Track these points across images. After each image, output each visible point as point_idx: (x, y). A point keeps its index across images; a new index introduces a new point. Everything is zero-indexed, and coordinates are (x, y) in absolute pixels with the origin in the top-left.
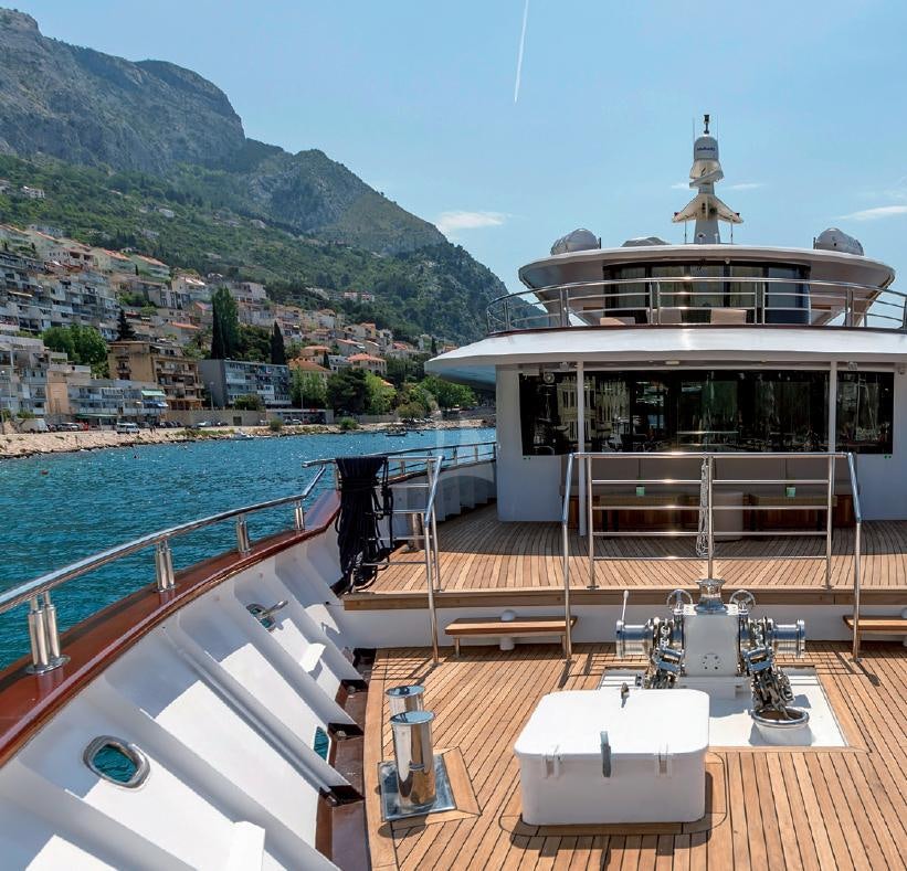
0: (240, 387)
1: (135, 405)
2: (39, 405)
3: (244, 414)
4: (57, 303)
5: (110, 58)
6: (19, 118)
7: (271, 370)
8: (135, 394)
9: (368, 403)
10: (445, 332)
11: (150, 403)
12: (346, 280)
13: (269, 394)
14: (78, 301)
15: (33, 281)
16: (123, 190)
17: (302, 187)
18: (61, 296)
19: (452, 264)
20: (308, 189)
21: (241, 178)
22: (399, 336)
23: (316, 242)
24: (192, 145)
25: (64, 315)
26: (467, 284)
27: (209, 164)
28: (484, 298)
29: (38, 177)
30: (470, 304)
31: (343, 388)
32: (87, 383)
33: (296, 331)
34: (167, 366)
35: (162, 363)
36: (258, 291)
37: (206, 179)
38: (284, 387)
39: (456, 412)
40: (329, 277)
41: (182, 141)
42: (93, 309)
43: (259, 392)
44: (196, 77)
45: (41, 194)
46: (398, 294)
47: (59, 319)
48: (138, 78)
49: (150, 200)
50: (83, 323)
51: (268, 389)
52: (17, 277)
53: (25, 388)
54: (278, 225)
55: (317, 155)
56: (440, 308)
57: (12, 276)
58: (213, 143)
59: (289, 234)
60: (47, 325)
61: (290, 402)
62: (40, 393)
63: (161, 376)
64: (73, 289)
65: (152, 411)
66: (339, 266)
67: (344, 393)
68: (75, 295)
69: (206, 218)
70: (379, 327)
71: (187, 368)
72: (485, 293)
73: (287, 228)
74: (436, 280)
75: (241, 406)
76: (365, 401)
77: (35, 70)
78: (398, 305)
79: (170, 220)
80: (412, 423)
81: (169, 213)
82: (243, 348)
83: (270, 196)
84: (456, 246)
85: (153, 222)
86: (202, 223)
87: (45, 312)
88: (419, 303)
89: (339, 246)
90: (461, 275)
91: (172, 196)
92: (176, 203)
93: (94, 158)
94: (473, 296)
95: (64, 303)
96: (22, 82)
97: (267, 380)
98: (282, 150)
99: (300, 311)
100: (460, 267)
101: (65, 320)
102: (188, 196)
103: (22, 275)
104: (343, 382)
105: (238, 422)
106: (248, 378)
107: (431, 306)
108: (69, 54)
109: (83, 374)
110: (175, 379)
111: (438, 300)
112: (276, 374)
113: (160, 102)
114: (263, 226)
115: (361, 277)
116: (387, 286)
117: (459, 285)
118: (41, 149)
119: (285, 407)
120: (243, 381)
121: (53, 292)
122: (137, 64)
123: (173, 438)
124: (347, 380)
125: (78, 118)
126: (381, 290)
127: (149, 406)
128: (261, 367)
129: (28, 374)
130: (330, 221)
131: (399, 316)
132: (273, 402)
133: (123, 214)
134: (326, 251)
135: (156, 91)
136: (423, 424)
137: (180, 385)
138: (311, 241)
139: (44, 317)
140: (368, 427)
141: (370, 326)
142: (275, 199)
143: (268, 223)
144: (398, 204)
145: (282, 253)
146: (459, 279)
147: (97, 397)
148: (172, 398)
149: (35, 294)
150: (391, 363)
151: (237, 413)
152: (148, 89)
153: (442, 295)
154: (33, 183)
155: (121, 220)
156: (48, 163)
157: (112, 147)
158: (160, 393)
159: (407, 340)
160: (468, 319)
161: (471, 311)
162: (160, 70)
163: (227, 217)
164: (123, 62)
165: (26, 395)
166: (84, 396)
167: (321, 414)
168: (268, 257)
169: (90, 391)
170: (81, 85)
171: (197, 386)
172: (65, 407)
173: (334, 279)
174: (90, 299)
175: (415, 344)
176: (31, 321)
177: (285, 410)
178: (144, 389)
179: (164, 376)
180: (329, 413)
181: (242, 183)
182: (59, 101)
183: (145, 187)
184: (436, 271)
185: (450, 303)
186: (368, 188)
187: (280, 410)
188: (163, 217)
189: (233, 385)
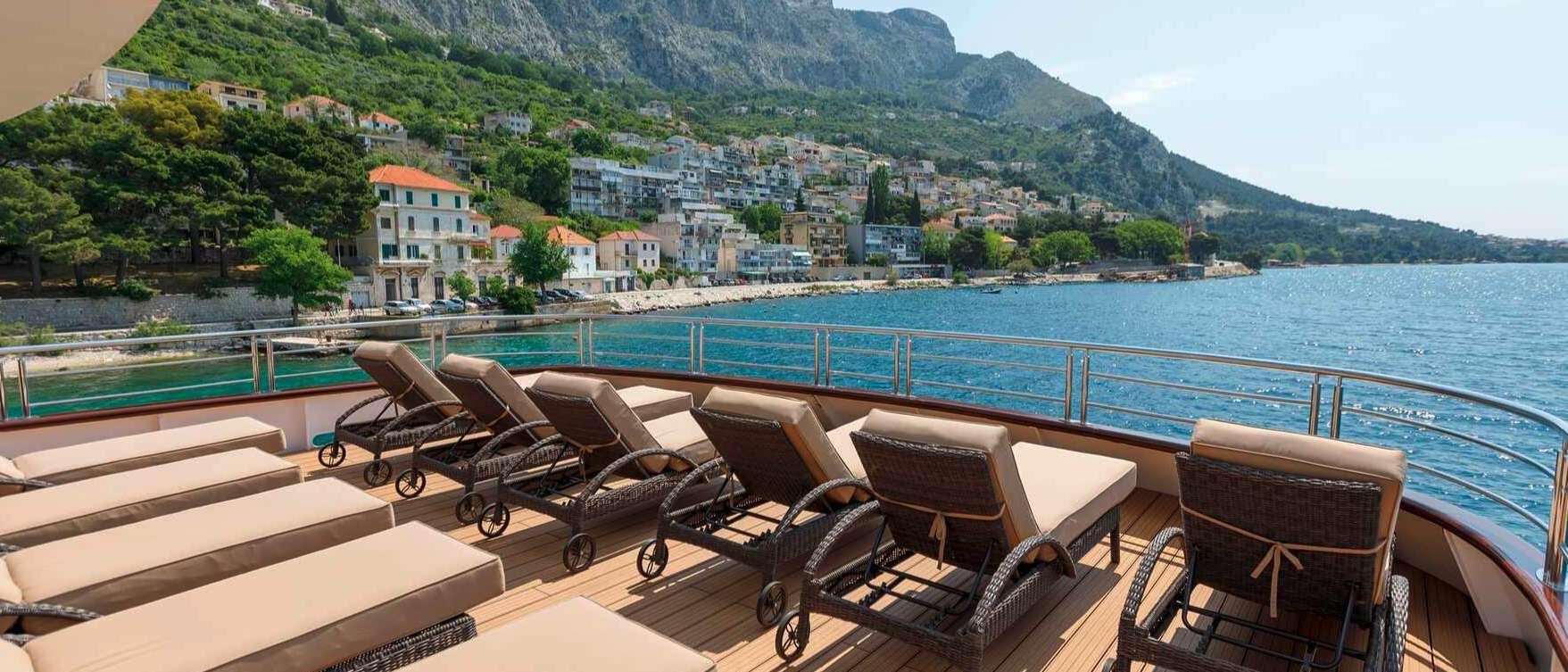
0: (878, 246)
1: (787, 265)
2: (713, 265)
3: (873, 270)
4: (760, 186)
5: (873, 13)
6: (812, 65)
7: (907, 230)
8: (788, 255)
9: (985, 260)
10: (1095, 190)
11: (798, 261)
12: (1014, 153)
13: (901, 252)
14: (774, 184)
15: (745, 172)
16: (866, 104)
17: (993, 83)
18: (763, 181)
19: (1108, 130)
20: (998, 83)
21: (947, 83)
22: (1043, 197)
23: (996, 124)
24: (919, 64)
25: (762, 195)
26: (1122, 146)
27: (928, 77)
28: (1137, 157)
29: (815, 102)
30: (1122, 163)
31: (962, 245)
32: (750, 247)
33: (948, 197)
34: (819, 231)
35: (815, 229)
36: (929, 167)
37: (924, 88)
38: (915, 246)
39: (1074, 266)
40: (1001, 151)
41: (912, 62)
42: (786, 189)
43: (892, 250)
44: (928, 14)
45: (814, 113)
46: (1057, 160)
47: (758, 198)
48: (888, 24)
49: (883, 107)
50: (776, 200)
51: (901, 247)
52: (735, 169)
53: (703, 253)
54: (970, 115)
55: (1008, 56)
56: (1092, 169)
57: (732, 169)
58: (933, 60)
59: (976, 121)
60: (749, 203)
61: (919, 259)
62: (715, 256)
63: (812, 239)
64: (772, 175)
65: (799, 268)
66: (1011, 142)
67: (962, 250)
68: (774, 180)
69: (916, 116)
70: (1026, 190)
71: (835, 232)
72: (1140, 153)
73: (975, 116)
74: (1093, 145)
75: (873, 263)
76: (983, 257)
77: (827, 32)
78: (1054, 169)
79: (892, 120)
80: (1022, 277)
81: (892, 115)
82: (891, 213)
83: (968, 93)
84: (1115, 113)
85: (880, 124)
86: (914, 121)
87: (750, 194)
88: (1074, 168)
89: (1013, 125)
90: (1117, 138)
91: (897, 103)
92: (899, 108)
93: (853, 84)
94: (1126, 156)
95: (765, 186)
96: (818, 41)
97: (901, 240)
98: (981, 56)
99: (958, 179)
100: (1117, 132)
101: (763, 198)
102: (908, 101)
103: (739, 167)
104: (962, 240)
105: (867, 276)
106: (885, 238)
107: (1084, 168)
108: (850, 18)
109: (751, 240)
110: (824, 242)
111: (1091, 162)
112: (909, 234)
113: (901, 37)
114: (956, 116)
115: (1027, 149)
116: (1047, 154)
117: (1114, 148)
118: (822, 83)
119: (915, 262)
120: (879, 242)
121: (758, 178)
122: (890, 14)
123: (801, 292)
124: (967, 238)
125: (846, 58)
126: (1042, 157)
127: (798, 264)
128: (897, 230)
129: (707, 240)
130: (1011, 107)
131: (1055, 179)
132: (903, 259)
133: (861, 120)
134: (1002, 131)
135: (900, 31)
136: (1033, 279)
137: (827, 246)
138: (991, 124)
139: (747, 197)
140: (979, 282)
141: (1018, 189)
142: (972, 95)
143: (962, 113)
144: (1071, 85)
145: (967, 136)
146: (1114, 142)
147: (756, 258)
148: (819, 257)
149: (745, 180)
150: (1022, 221)
151: (867, 269)
152: (894, 30)
153: (1095, 158)
154: (810, 106)
155: (859, 124)
156: (823, 92)
157: (863, 75)
158: (807, 254)
159: (1049, 199)
160: (1120, 178)
161: (1123, 170)
162: (905, 15)
163: (932, 113)
164: (882, 15)
165: (703, 258)
166: (747, 258)
167: (942, 269)
168: (955, 140)
169: (752, 253)
170: (853, 37)
171: (840, 246)
172: (733, 266)
173: (1005, 152)
174: (784, 182)
175: (1056, 203)
176: (739, 201)
177: (908, 266)
178: (796, 250)
179: (816, 239)
180: (948, 268)
181: (950, 86)
182: (838, 49)
183: (881, 100)
184: (1094, 137)
185: (1103, 164)
186: (1046, 75)
187: (905, 266)
188: (887, 119)
189: (873, 245)
